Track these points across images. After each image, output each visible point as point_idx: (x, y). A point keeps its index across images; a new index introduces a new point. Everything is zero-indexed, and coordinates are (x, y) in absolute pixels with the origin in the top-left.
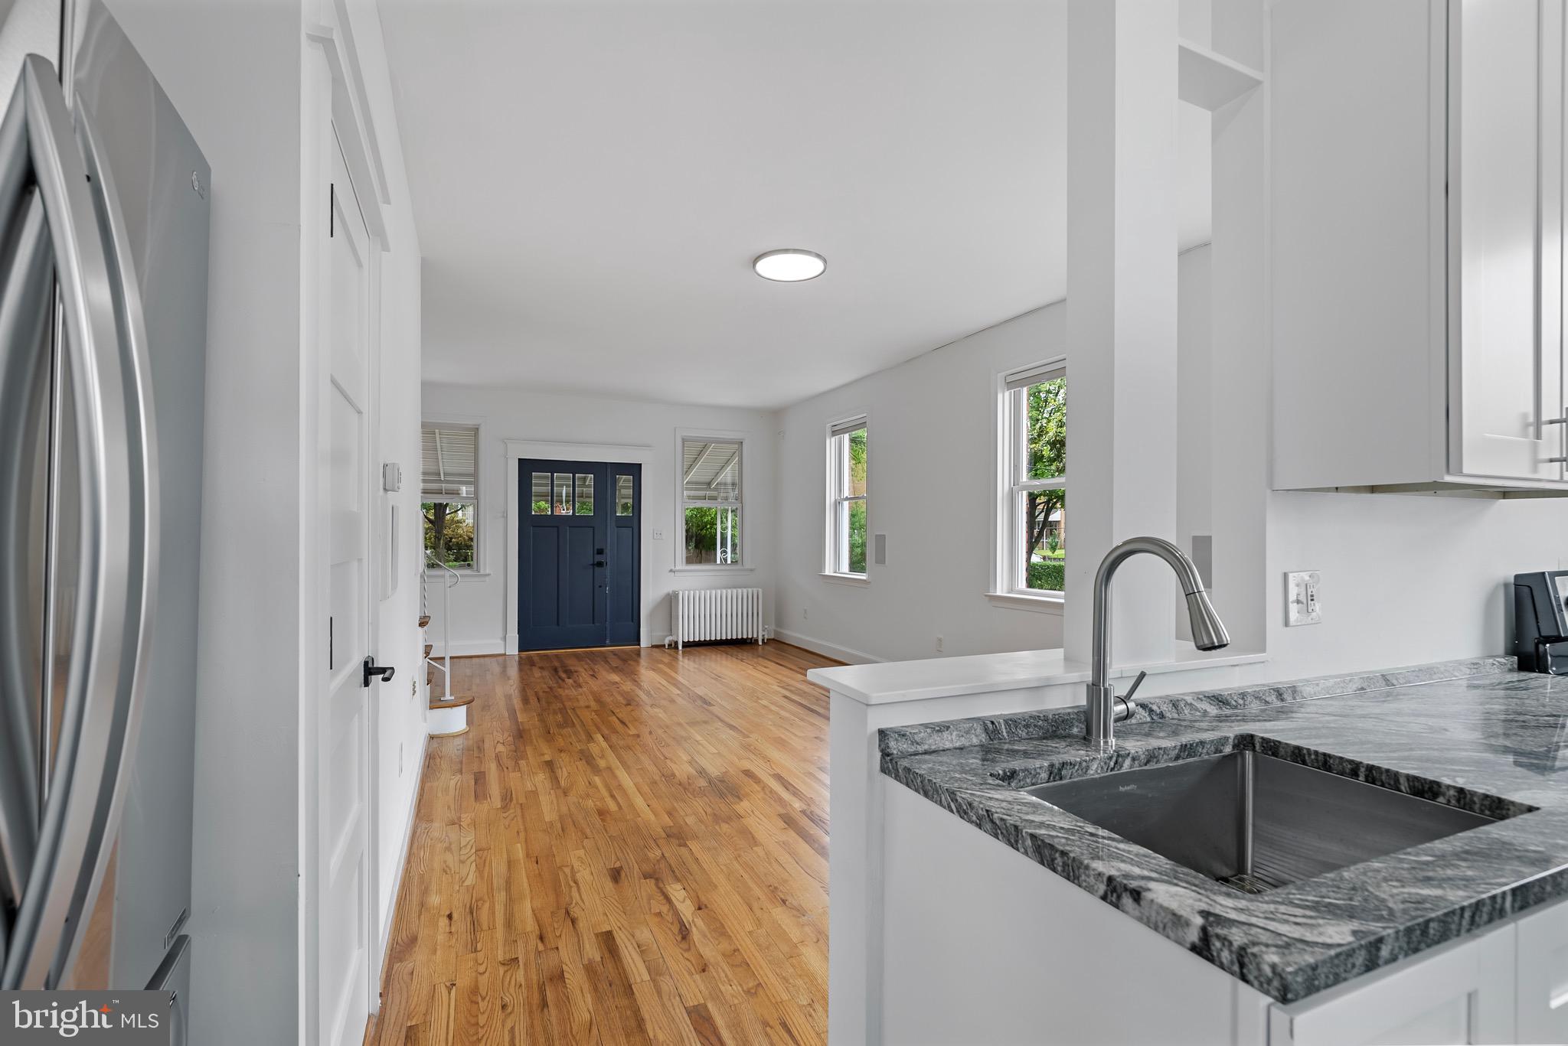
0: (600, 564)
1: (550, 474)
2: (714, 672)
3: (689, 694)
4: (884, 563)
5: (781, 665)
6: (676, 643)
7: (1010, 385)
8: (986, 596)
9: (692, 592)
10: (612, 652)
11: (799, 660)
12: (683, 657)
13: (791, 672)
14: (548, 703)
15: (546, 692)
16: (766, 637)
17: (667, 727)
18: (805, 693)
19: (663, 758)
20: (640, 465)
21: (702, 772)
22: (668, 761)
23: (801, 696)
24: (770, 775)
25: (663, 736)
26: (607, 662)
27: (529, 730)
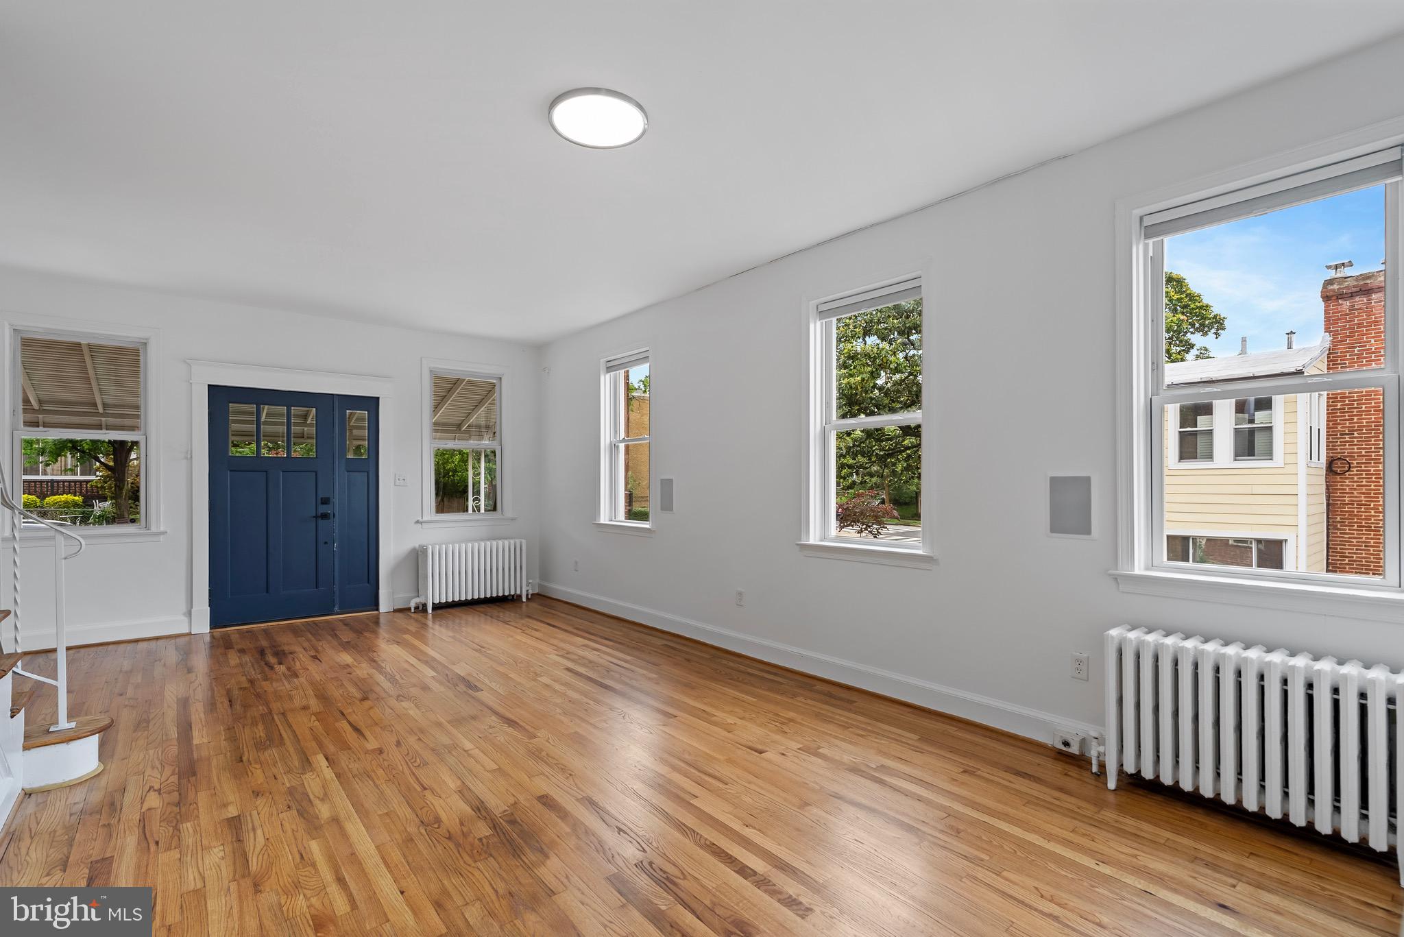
0: (325, 516)
1: (255, 406)
2: (476, 641)
3: (447, 675)
4: (672, 510)
5: (554, 626)
6: (425, 605)
7: (822, 314)
8: (797, 545)
9: (444, 546)
10: (341, 620)
11: (574, 619)
12: (434, 622)
13: (567, 634)
14: (246, 707)
15: (245, 689)
16: (530, 592)
17: (422, 731)
18: (590, 662)
19: (419, 789)
20: (378, 398)
21: (480, 809)
22: (428, 794)
23: (587, 667)
24: (577, 800)
25: (416, 747)
26: (335, 636)
27: (209, 759)
